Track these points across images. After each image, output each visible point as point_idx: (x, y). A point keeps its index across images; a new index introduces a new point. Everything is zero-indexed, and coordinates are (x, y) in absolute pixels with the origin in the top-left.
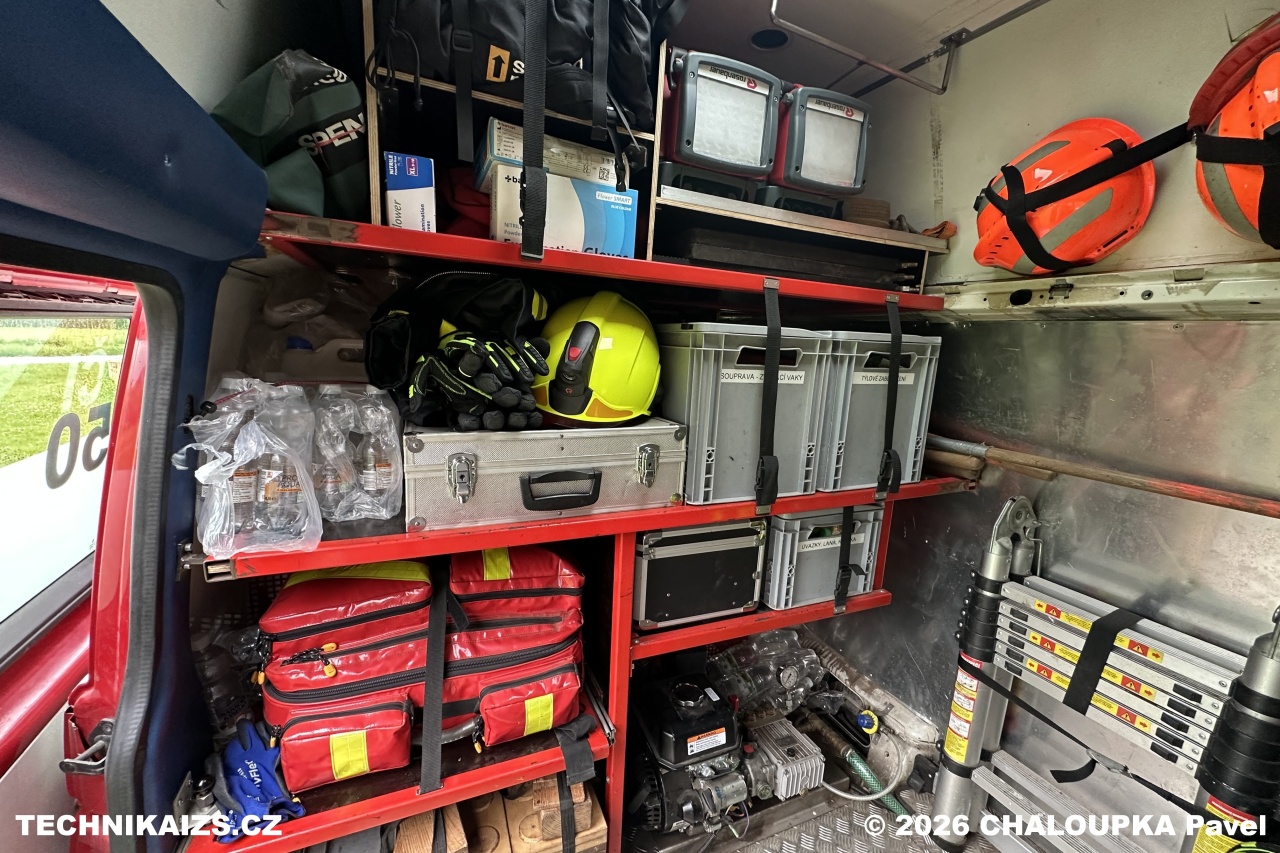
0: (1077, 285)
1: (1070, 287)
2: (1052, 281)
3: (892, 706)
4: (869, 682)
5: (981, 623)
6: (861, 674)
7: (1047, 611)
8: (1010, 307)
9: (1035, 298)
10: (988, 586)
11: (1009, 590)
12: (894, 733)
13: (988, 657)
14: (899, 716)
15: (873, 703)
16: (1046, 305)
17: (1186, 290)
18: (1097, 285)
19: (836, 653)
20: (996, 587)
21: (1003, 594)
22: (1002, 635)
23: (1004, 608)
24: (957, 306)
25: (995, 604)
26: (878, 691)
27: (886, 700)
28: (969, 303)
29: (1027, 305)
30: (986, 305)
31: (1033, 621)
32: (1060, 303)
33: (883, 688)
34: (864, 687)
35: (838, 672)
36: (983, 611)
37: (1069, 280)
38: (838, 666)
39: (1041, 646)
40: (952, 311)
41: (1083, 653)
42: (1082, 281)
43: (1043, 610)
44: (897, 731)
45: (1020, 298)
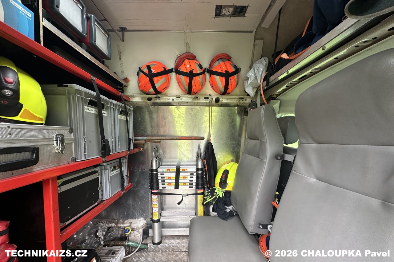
0: (160, 97)
1: (159, 97)
2: (155, 96)
3: (131, 222)
4: (122, 221)
5: (155, 180)
6: (118, 220)
7: (168, 171)
8: (147, 101)
9: (153, 100)
10: (155, 171)
11: (159, 170)
12: (135, 229)
13: (158, 188)
14: (135, 223)
15: (126, 225)
16: (155, 101)
17: (178, 99)
18: (164, 97)
19: (107, 220)
20: (156, 170)
21: (158, 171)
22: (160, 181)
23: (159, 174)
24: (134, 101)
25: (157, 174)
26: (126, 221)
27: (129, 222)
28: (137, 100)
29: (151, 101)
30: (142, 101)
31: (166, 174)
32: (158, 101)
33: (127, 219)
34: (121, 223)
35: (111, 225)
36: (154, 177)
37: (159, 96)
38: (110, 223)
39: (168, 179)
40: (132, 102)
41: (176, 176)
42: (161, 96)
43: (167, 171)
44: (135, 228)
45: (149, 99)
